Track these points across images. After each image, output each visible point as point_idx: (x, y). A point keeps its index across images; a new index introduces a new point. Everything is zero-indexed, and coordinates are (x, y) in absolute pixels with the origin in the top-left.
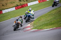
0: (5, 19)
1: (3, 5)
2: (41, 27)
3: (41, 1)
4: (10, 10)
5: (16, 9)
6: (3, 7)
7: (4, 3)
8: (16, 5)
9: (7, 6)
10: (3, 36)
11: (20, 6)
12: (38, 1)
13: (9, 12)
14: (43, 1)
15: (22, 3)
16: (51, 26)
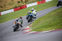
0: (3, 21)
1: (1, 7)
2: (40, 29)
3: (40, 3)
4: (8, 12)
5: (15, 11)
6: (1, 9)
7: (2, 4)
8: (15, 7)
9: (5, 8)
10: (2, 38)
11: (19, 8)
12: (37, 3)
13: (7, 14)
14: (42, 2)
15: (21, 4)
16: (50, 28)
